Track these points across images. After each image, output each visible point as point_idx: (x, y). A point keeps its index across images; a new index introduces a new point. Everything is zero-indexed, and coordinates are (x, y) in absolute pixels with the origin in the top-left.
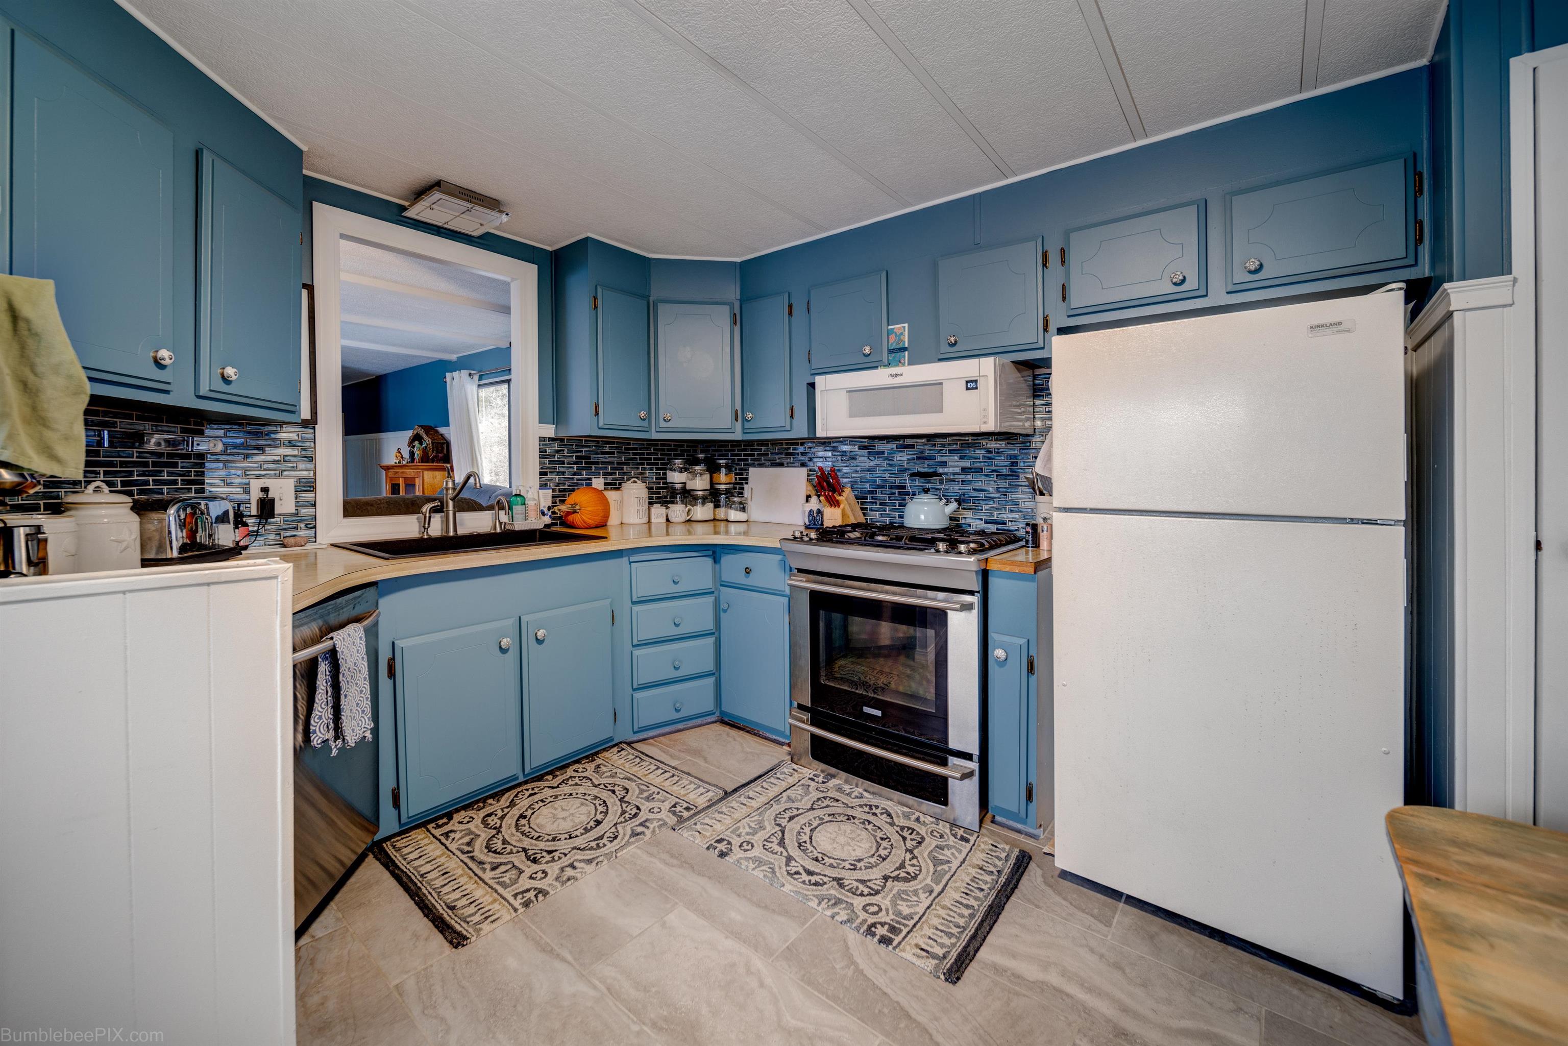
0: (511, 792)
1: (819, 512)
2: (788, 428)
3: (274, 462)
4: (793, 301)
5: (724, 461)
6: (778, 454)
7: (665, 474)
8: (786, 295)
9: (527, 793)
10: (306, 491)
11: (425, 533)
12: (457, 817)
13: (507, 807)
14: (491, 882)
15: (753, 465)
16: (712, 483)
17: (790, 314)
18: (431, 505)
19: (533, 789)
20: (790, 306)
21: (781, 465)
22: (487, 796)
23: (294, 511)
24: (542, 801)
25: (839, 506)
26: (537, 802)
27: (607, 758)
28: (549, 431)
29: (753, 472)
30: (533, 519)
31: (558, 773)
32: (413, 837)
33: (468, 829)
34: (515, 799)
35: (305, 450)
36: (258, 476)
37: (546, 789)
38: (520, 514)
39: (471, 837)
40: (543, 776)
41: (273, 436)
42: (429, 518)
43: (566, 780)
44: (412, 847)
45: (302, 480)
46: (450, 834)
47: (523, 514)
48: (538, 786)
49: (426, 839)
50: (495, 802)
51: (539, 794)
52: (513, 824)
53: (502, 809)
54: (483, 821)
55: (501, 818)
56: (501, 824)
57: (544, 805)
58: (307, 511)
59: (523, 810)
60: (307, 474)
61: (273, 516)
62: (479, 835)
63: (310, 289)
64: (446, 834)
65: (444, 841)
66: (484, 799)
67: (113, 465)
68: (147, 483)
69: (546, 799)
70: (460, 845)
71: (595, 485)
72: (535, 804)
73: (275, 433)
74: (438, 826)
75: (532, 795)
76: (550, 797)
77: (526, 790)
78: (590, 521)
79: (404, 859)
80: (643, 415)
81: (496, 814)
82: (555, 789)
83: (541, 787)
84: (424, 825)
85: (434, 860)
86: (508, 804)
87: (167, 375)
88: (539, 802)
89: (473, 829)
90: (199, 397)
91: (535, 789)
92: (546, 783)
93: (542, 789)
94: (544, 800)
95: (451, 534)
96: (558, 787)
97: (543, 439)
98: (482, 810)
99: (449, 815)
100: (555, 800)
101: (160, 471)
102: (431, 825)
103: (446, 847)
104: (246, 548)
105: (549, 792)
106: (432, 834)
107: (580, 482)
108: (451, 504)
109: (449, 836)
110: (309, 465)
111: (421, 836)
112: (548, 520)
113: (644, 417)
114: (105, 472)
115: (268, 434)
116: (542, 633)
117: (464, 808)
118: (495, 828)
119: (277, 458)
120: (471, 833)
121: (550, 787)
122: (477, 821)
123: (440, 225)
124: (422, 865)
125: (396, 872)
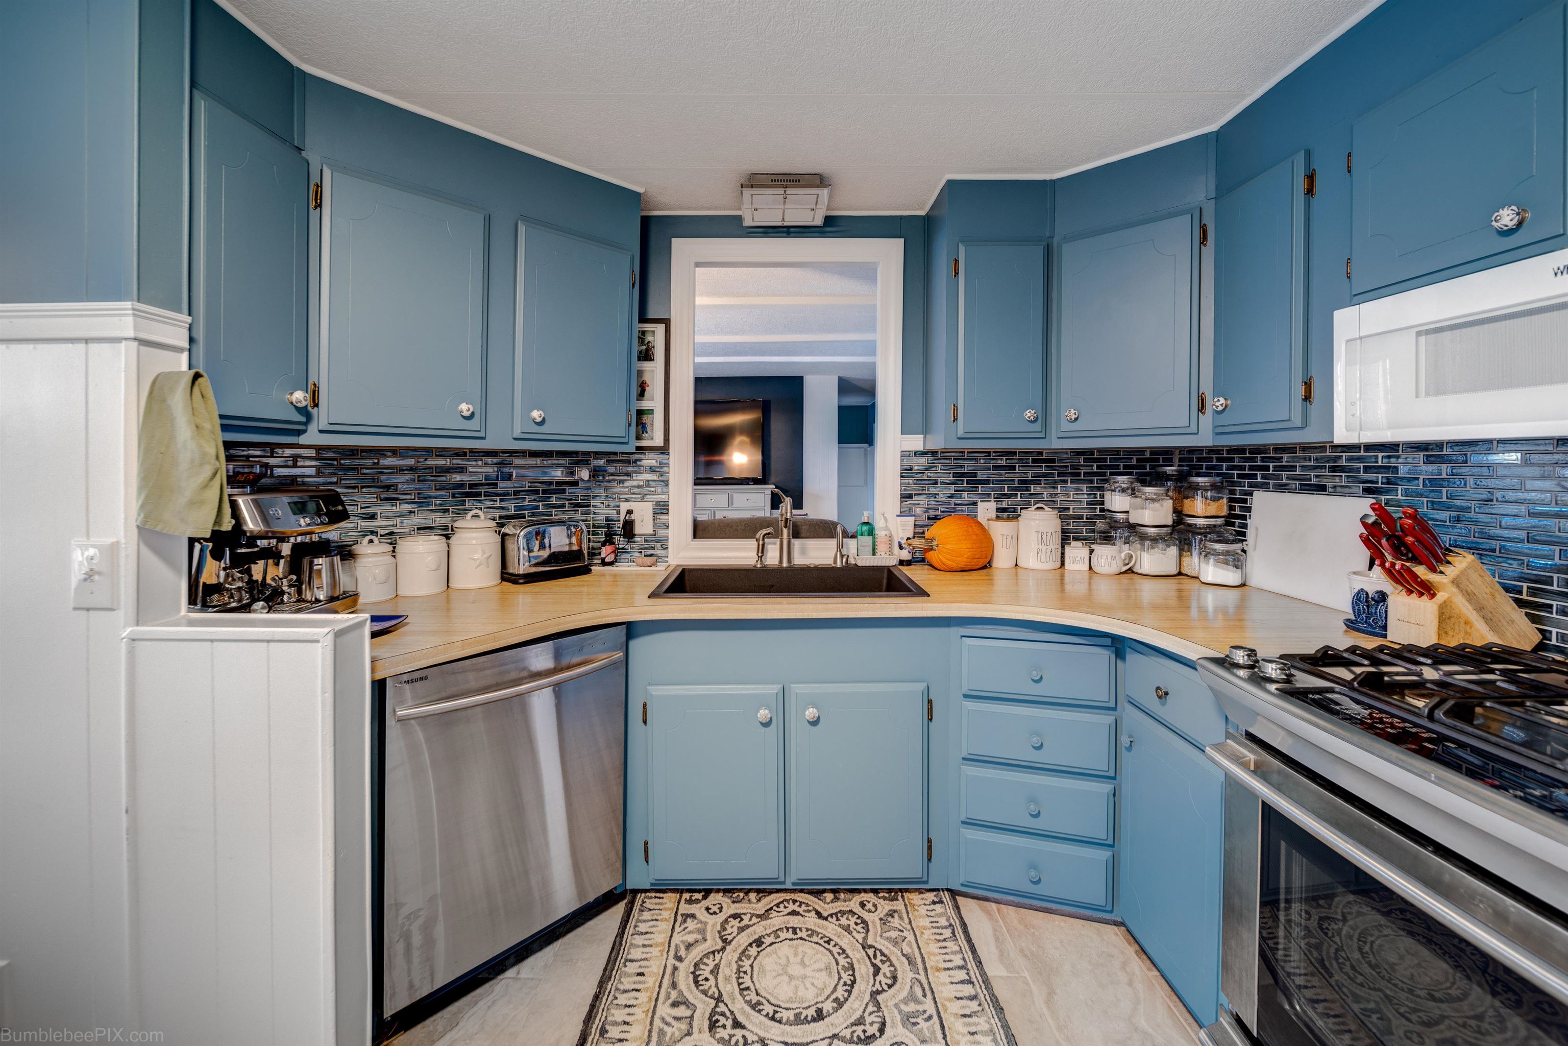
0: (780, 895)
1: (1382, 597)
2: (1297, 421)
3: (639, 487)
4: (1315, 165)
5: (1206, 479)
6: (1315, 468)
7: (1102, 496)
8: (1300, 159)
9: (792, 907)
10: (662, 513)
11: (759, 562)
12: (715, 899)
13: (758, 916)
14: (657, 1022)
15: (1264, 486)
16: (1178, 513)
17: (1310, 191)
18: (764, 531)
19: (801, 904)
20: (1311, 178)
21: (1321, 489)
23: (652, 532)
24: (794, 931)
25: (1433, 596)
26: (788, 929)
27: (913, 905)
28: (916, 442)
29: (1261, 501)
30: (883, 554)
31: (843, 896)
32: (664, 901)
33: (706, 924)
34: (775, 908)
35: (662, 475)
36: (627, 500)
37: (814, 912)
38: (866, 546)
39: (700, 937)
40: (824, 891)
41: (638, 463)
42: (763, 545)
43: (843, 913)
44: (653, 915)
45: (658, 503)
46: (688, 920)
47: (869, 546)
48: (809, 903)
49: (669, 912)
50: (755, 901)
51: (800, 917)
52: (743, 947)
53: (752, 915)
54: (726, 921)
55: (741, 930)
56: (734, 938)
57: (790, 940)
58: (661, 532)
59: (768, 932)
60: (664, 497)
61: (633, 535)
62: (706, 940)
63: (666, 322)
64: (686, 916)
65: (677, 924)
66: (750, 891)
67: (508, 494)
68: (537, 507)
69: (801, 930)
70: (683, 942)
71: (979, 514)
72: (785, 930)
73: (640, 461)
74: (690, 902)
75: (794, 913)
76: (807, 930)
77: (794, 901)
78: (950, 563)
79: (636, 926)
80: (1029, 415)
81: (742, 920)
82: (821, 921)
83: (810, 908)
84: (681, 892)
85: (651, 946)
86: (763, 912)
87: (475, 424)
88: (790, 930)
89: (709, 928)
90: (515, 439)
91: (804, 907)
92: (820, 906)
93: (809, 911)
94: (798, 930)
95: (785, 565)
96: (826, 919)
97: (908, 453)
98: (736, 905)
99: (707, 893)
100: (807, 938)
101: (549, 497)
102: (686, 896)
103: (671, 936)
104: (611, 564)
105: (811, 921)
106: (677, 908)
107: (959, 508)
108: (785, 531)
109: (685, 921)
110: (665, 490)
111: (669, 905)
112: (905, 555)
113: (1032, 418)
114: (501, 500)
115: (635, 462)
116: (811, 713)
117: (725, 891)
118: (725, 941)
119: (641, 483)
120: (702, 931)
121: (819, 915)
122: (721, 917)
123: (780, 224)
124: (638, 946)
125: (618, 939)
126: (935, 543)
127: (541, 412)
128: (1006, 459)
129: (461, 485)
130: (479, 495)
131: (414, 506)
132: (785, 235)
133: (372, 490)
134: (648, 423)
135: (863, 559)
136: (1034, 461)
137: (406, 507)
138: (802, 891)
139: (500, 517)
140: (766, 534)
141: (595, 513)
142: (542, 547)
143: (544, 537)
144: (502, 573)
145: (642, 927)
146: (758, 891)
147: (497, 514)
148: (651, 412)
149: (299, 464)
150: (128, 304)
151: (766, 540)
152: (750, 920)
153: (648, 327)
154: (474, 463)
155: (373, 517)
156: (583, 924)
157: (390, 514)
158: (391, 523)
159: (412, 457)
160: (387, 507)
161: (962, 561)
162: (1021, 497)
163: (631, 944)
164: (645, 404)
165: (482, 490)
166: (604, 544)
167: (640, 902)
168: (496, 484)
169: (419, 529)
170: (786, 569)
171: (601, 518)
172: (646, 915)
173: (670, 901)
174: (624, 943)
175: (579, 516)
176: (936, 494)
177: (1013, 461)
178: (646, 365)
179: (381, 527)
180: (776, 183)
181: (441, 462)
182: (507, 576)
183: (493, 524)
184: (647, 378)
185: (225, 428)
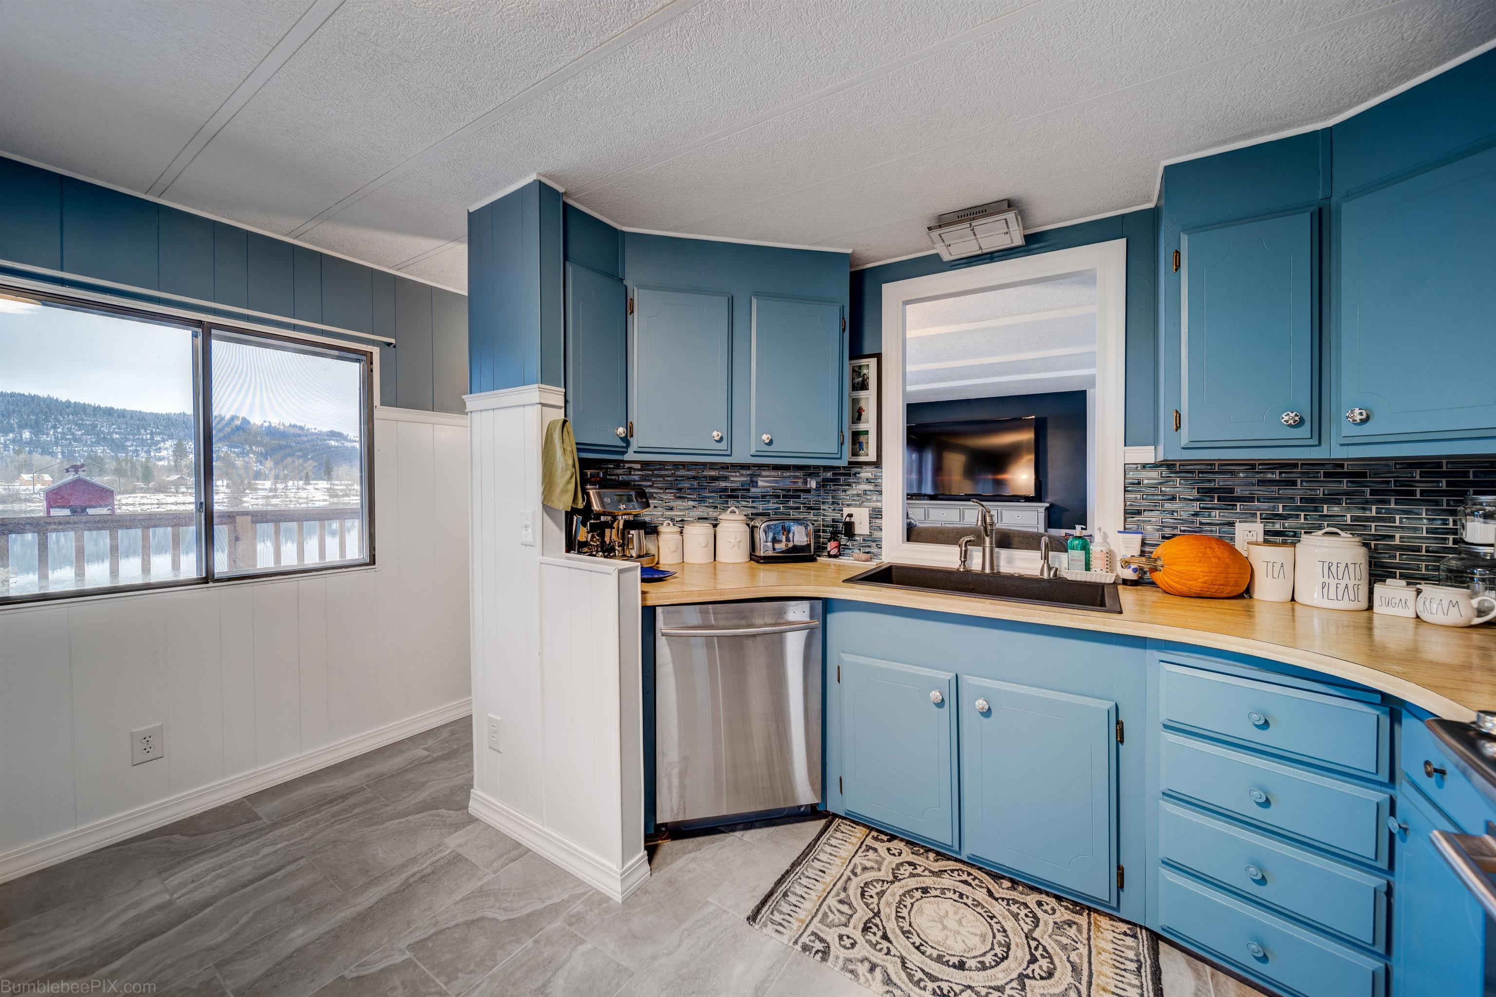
0: (957, 864)
3: (858, 495)
7: (1458, 523)
9: (965, 877)
10: (877, 518)
11: (962, 566)
12: (896, 845)
13: (931, 871)
14: (824, 907)
18: (967, 539)
19: (975, 878)
22: (933, 850)
23: (868, 533)
24: (961, 896)
26: (955, 892)
27: (1098, 926)
28: (1146, 454)
31: (1021, 888)
32: (856, 830)
33: (884, 859)
34: (949, 872)
35: (876, 486)
36: (848, 505)
37: (985, 890)
38: (1078, 561)
39: (876, 866)
40: (1003, 877)
41: (857, 475)
42: (966, 551)
43: (1015, 902)
44: (844, 837)
45: (874, 509)
46: (871, 850)
47: (1081, 561)
48: (984, 881)
49: (857, 840)
50: (932, 860)
51: (970, 888)
52: (910, 888)
53: (926, 869)
54: (902, 864)
55: (912, 875)
56: (905, 878)
57: (955, 900)
58: (876, 534)
59: (936, 886)
60: (879, 504)
61: (854, 535)
62: (880, 870)
63: (878, 356)
64: (869, 848)
65: (861, 850)
66: (930, 850)
67: (757, 497)
68: (779, 508)
69: (967, 897)
70: (861, 864)
71: (1236, 536)
72: (952, 892)
73: (859, 473)
74: (876, 839)
75: (965, 882)
76: (974, 900)
77: (969, 874)
78: (1179, 586)
79: (828, 839)
80: (1286, 418)
81: (916, 868)
82: (990, 899)
83: (984, 885)
84: (871, 829)
85: (836, 856)
86: (937, 870)
87: (723, 446)
88: (957, 894)
89: (885, 863)
90: (752, 456)
91: (977, 882)
92: (994, 887)
93: (981, 887)
94: (964, 896)
95: (987, 571)
96: (996, 899)
97: (1135, 466)
98: (916, 857)
99: (892, 838)
100: (971, 906)
101: (788, 501)
102: (875, 834)
103: (853, 856)
104: (835, 556)
105: (981, 895)
106: (864, 840)
107: (1208, 528)
108: (987, 540)
109: (868, 851)
110: (879, 498)
111: (858, 835)
112: (1129, 574)
113: (1291, 422)
114: (753, 502)
115: (855, 474)
116: (981, 704)
117: (908, 843)
118: (896, 877)
119: (860, 492)
120: (880, 864)
121: (990, 893)
122: (899, 860)
123: (979, 252)
124: (826, 853)
125: (813, 842)
126: (1159, 563)
127: (769, 436)
128: (1281, 473)
129: (725, 490)
130: (737, 497)
131: (696, 503)
132: (988, 261)
133: (671, 491)
134: (864, 442)
135: (1072, 573)
136: (1326, 475)
137: (691, 503)
138: (980, 869)
139: (752, 514)
140: (968, 541)
141: (824, 515)
142: (788, 540)
143: (789, 531)
144: (751, 554)
145: (833, 842)
146: (938, 853)
147: (750, 511)
148: (866, 433)
149: (633, 473)
150: (536, 386)
151: (969, 547)
152: (923, 871)
153: (864, 362)
154: (734, 474)
155: (671, 509)
156: (792, 823)
157: (682, 508)
158: (682, 513)
159: (694, 469)
160: (679, 502)
161: (1196, 586)
162: (1305, 519)
163: (822, 849)
164: (862, 427)
165: (740, 493)
166: (829, 541)
167: (837, 824)
168: (749, 490)
169: (699, 519)
170: (988, 575)
171: (829, 519)
172: (839, 835)
173: (860, 833)
174: (817, 846)
175: (811, 517)
176: (1173, 511)
177: (1293, 475)
178: (862, 394)
179: (676, 515)
180: (963, 218)
181: (713, 473)
182: (754, 557)
183: (745, 518)
184: (863, 404)
185: (579, 450)
